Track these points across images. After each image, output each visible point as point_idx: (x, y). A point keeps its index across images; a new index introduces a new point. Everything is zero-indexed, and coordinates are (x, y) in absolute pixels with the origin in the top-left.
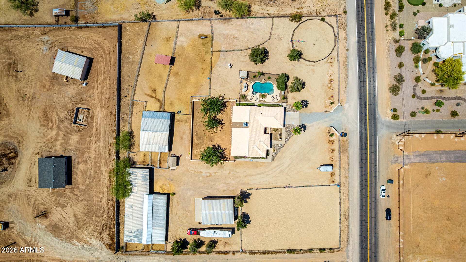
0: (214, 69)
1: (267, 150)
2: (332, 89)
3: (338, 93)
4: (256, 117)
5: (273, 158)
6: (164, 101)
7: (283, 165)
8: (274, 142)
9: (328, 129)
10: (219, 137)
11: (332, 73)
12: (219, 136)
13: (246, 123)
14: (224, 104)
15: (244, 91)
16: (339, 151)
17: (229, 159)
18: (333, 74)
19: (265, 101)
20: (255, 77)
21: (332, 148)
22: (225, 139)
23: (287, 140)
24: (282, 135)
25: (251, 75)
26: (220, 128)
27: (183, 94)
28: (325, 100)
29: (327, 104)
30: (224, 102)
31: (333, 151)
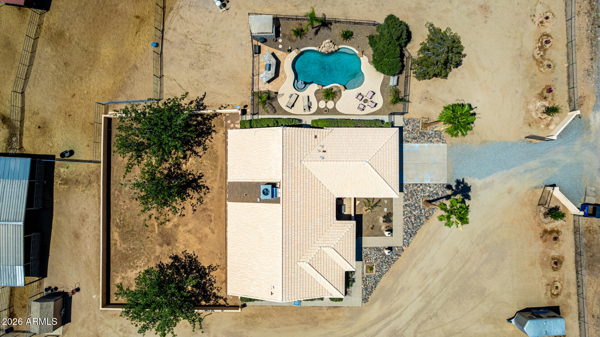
0: (171, 14)
1: (347, 273)
2: (549, 66)
3: (569, 77)
4: (306, 164)
5: (368, 292)
6: (22, 121)
7: (401, 314)
8: (368, 242)
9: (539, 192)
10: (189, 231)
11: (548, 14)
12: (191, 226)
13: (269, 187)
14: (205, 124)
15: (265, 80)
16: (576, 262)
17: (225, 300)
18: (551, 16)
19: (334, 111)
20: (300, 33)
21: (554, 253)
22: (210, 235)
23: (410, 233)
24: (394, 218)
25: (287, 28)
26: (194, 201)
27: (77, 97)
28: (528, 103)
29: (534, 114)
30: (205, 119)
31: (557, 263)
